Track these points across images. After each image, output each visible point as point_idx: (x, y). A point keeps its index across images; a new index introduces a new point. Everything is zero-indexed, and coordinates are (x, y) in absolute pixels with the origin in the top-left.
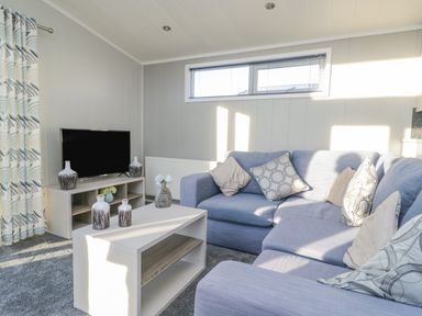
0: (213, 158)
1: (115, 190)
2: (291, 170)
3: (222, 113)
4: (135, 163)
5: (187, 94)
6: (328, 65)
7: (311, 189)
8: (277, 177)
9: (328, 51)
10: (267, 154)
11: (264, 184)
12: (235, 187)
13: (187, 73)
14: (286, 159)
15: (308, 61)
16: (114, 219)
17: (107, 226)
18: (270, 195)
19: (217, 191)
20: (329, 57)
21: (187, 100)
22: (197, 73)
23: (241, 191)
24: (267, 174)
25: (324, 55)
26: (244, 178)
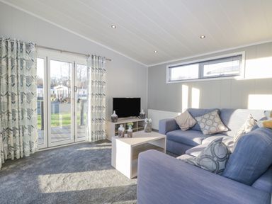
0: (180, 111)
1: (132, 124)
2: (218, 119)
3: (185, 88)
4: (142, 112)
5: (167, 80)
6: (243, 61)
7: (229, 130)
8: (209, 122)
9: (243, 53)
10: (206, 110)
11: (202, 126)
12: (187, 126)
13: (168, 69)
14: (215, 113)
15: (232, 59)
16: (126, 135)
17: (123, 137)
18: (205, 132)
19: (178, 128)
20: (243, 56)
21: (167, 82)
22: (173, 69)
23: (190, 129)
24: (204, 120)
25: (241, 55)
26: (192, 122)
